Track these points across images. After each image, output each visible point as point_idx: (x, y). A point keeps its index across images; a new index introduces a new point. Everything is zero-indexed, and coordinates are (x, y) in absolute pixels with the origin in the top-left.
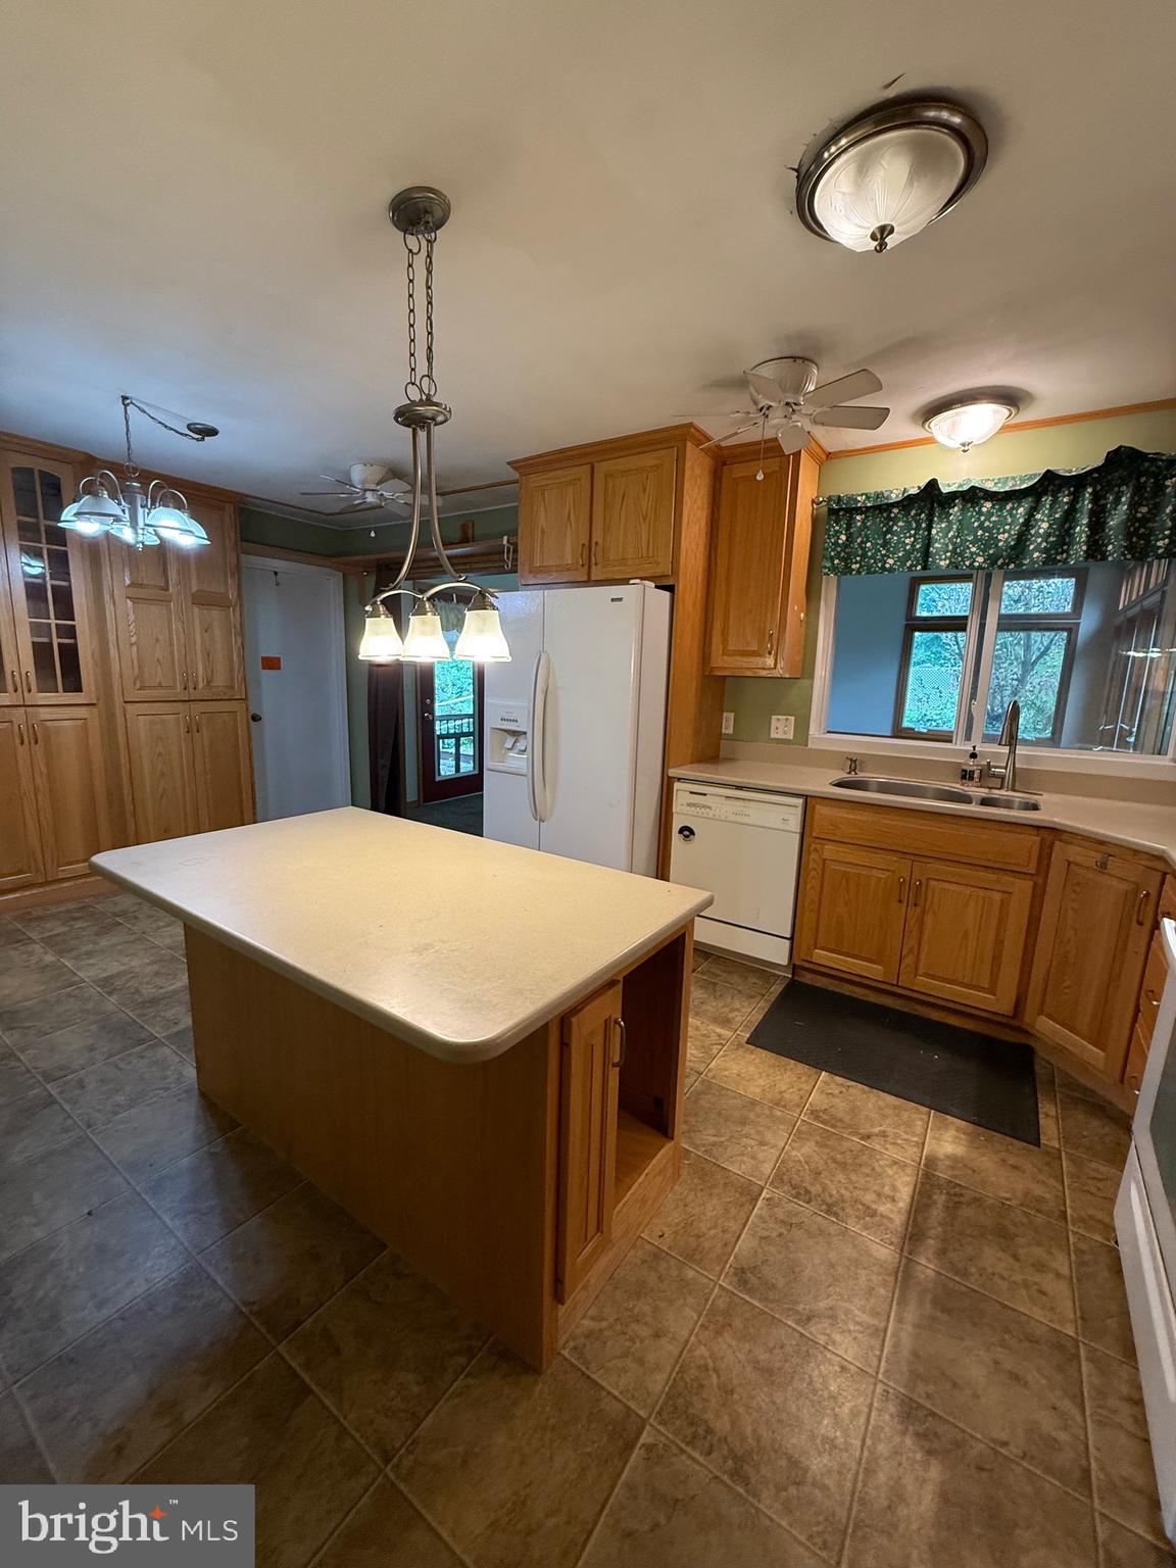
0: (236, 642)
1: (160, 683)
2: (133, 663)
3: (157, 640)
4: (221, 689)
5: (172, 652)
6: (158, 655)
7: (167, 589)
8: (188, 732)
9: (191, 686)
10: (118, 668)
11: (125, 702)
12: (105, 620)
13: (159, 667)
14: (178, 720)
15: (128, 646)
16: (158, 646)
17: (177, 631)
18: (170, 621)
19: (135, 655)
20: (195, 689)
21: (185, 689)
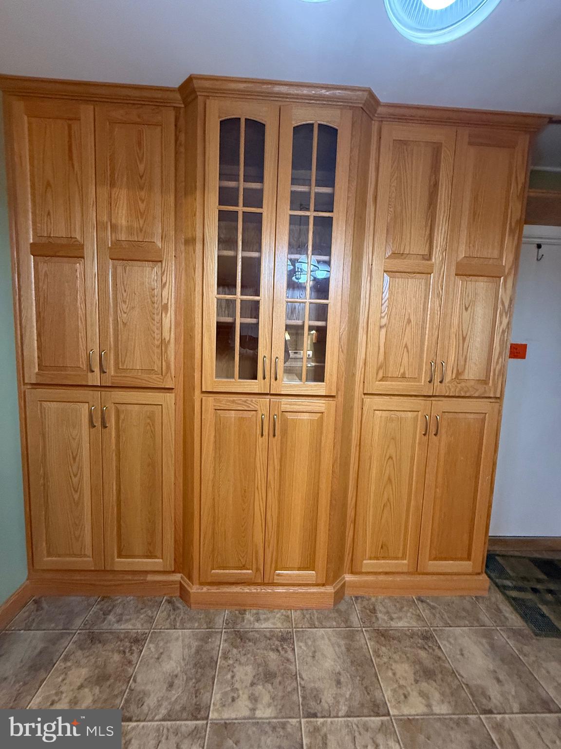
0: (501, 323)
1: (404, 373)
2: (379, 349)
3: (409, 321)
4: (472, 383)
5: (423, 335)
6: (407, 339)
7: (430, 259)
8: (425, 435)
9: (437, 379)
10: (363, 356)
11: (365, 394)
12: (359, 298)
13: (405, 353)
14: (416, 419)
15: (377, 328)
16: (408, 329)
17: (433, 309)
18: (426, 297)
19: (382, 341)
20: (441, 382)
21: (430, 382)
